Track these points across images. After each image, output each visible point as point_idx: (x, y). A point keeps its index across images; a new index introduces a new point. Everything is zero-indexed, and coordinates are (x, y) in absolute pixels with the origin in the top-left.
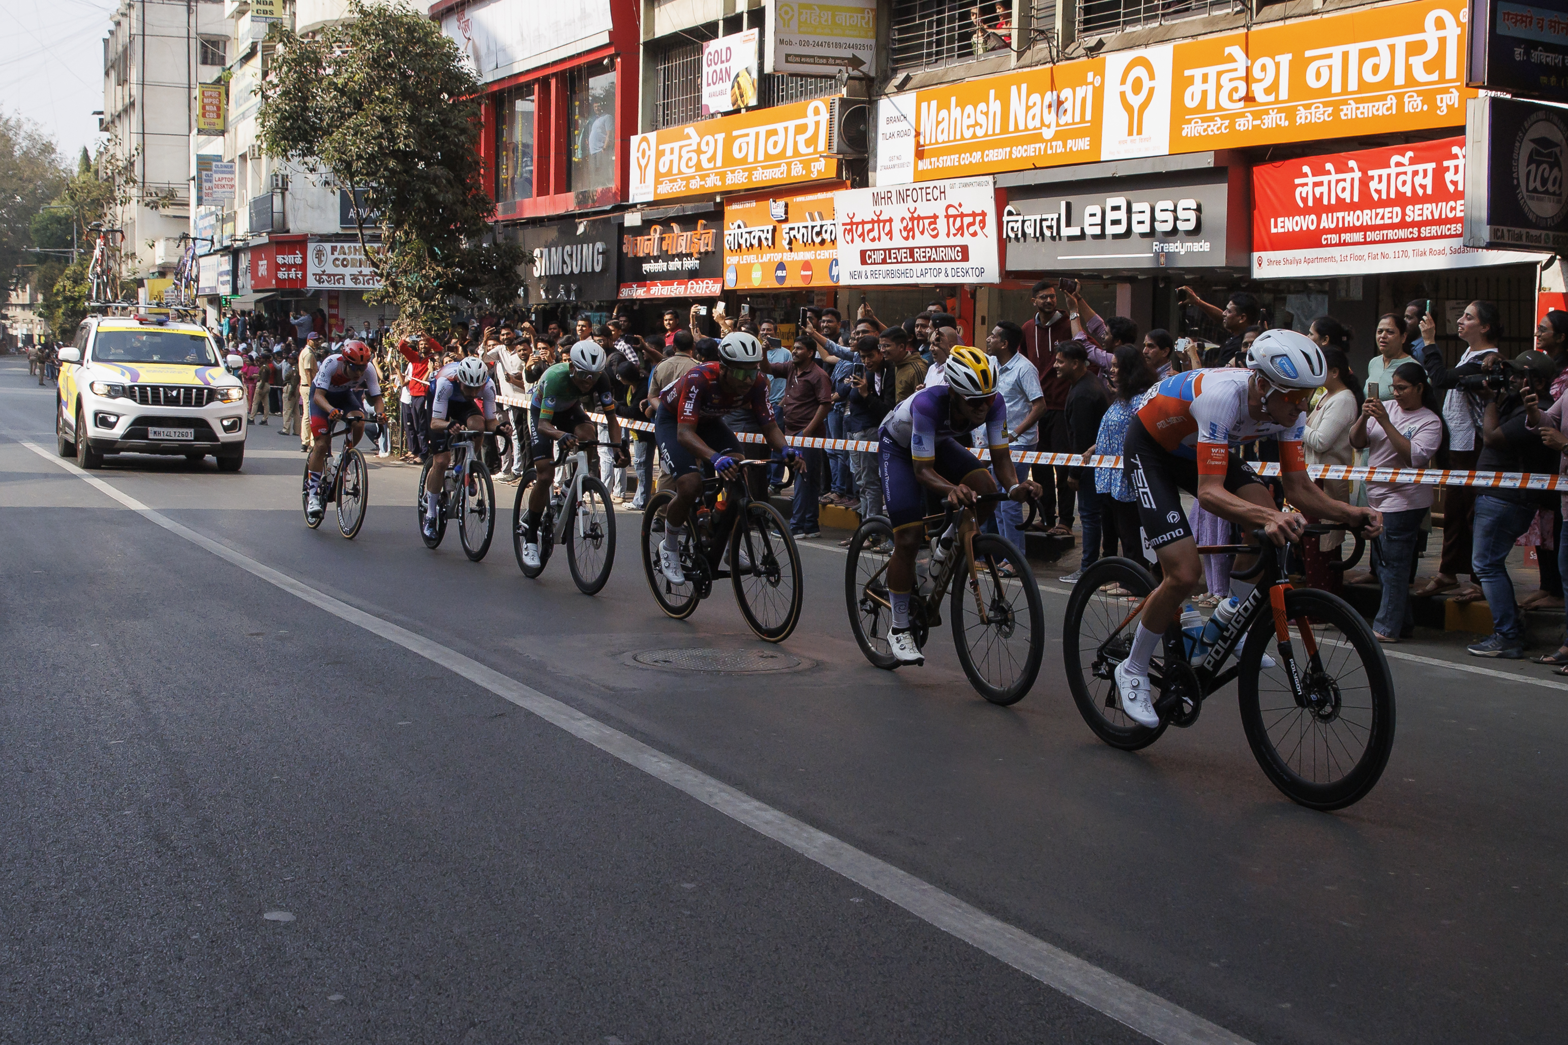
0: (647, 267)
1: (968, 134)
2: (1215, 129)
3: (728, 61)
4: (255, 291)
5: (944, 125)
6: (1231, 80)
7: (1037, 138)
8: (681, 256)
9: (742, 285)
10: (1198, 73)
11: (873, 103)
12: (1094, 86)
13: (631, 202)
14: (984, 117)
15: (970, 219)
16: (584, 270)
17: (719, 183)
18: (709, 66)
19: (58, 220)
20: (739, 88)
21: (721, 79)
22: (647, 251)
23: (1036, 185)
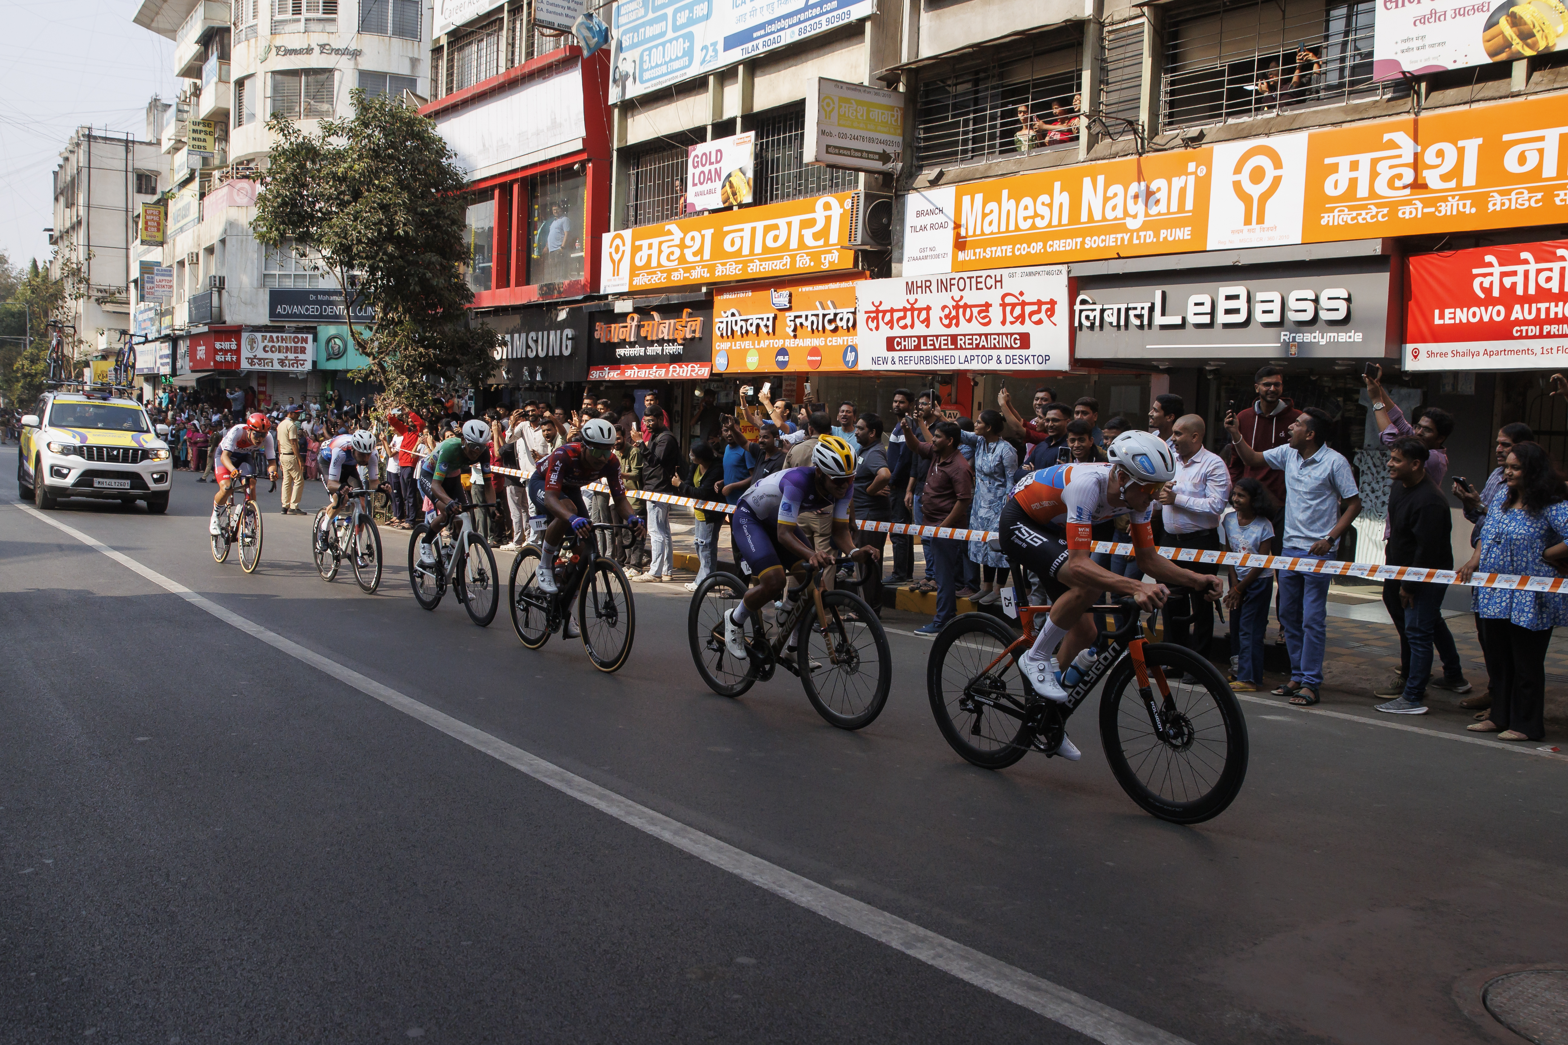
0: (620, 352)
1: (1024, 225)
2: (1368, 217)
3: (717, 162)
4: (193, 371)
5: (994, 217)
6: (1391, 167)
7: (1122, 228)
8: (661, 342)
9: (735, 369)
10: (1344, 162)
11: (900, 198)
12: (1197, 177)
13: (602, 292)
14: (1047, 209)
15: (1035, 308)
16: (550, 354)
17: (706, 275)
18: (695, 167)
19: (13, 315)
20: (731, 186)
21: (711, 179)
22: (622, 337)
23: (1124, 274)
